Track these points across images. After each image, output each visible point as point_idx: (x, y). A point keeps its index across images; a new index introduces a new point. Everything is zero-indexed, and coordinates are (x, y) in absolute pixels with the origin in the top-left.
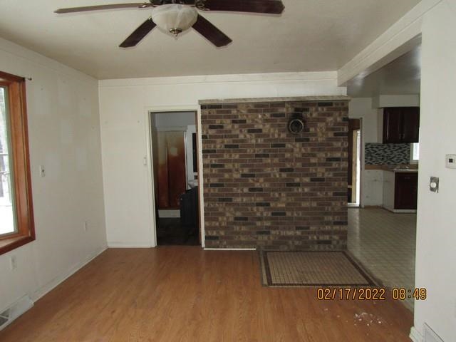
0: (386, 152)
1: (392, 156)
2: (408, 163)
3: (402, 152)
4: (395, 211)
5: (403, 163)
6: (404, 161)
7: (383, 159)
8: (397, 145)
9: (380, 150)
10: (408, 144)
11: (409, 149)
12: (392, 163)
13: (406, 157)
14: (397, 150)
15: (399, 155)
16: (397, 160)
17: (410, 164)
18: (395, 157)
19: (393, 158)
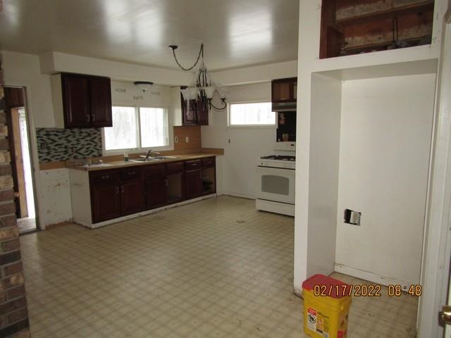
0: (69, 142)
1: (79, 146)
2: (100, 155)
3: (91, 140)
4: (93, 226)
5: (95, 156)
6: (96, 153)
7: (66, 152)
8: (83, 130)
9: (60, 138)
10: (99, 129)
11: (100, 135)
12: (80, 156)
13: (97, 147)
14: (86, 137)
15: (88, 144)
16: (87, 151)
17: (103, 156)
18: (82, 148)
19: (80, 149)
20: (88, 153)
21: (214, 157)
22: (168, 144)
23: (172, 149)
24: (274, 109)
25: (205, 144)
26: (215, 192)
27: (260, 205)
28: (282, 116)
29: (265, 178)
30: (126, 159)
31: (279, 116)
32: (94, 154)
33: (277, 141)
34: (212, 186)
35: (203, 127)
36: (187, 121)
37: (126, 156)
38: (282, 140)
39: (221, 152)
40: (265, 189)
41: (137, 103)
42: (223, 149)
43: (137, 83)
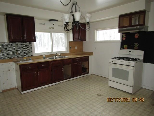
0: (15, 49)
2: (32, 56)
3: (27, 48)
4: (22, 93)
5: (29, 56)
6: (29, 55)
7: (13, 55)
8: (22, 43)
9: (10, 48)
10: (31, 43)
11: (31, 46)
12: (21, 56)
13: (30, 52)
14: (23, 47)
15: (25, 50)
16: (24, 54)
17: (33, 56)
18: (22, 52)
19: (21, 53)
20: (25, 54)
21: (88, 56)
22: (67, 50)
23: (69, 52)
24: (120, 31)
25: (85, 50)
26: (88, 73)
27: (111, 84)
28: (124, 35)
29: (114, 70)
30: (44, 58)
31: (122, 35)
32: (28, 55)
33: (121, 49)
34: (87, 70)
35: (84, 42)
36: (75, 39)
37: (44, 56)
38: (124, 49)
39: (92, 54)
40: (114, 75)
41: (51, 30)
42: (93, 53)
43: (50, 20)
